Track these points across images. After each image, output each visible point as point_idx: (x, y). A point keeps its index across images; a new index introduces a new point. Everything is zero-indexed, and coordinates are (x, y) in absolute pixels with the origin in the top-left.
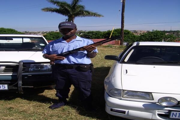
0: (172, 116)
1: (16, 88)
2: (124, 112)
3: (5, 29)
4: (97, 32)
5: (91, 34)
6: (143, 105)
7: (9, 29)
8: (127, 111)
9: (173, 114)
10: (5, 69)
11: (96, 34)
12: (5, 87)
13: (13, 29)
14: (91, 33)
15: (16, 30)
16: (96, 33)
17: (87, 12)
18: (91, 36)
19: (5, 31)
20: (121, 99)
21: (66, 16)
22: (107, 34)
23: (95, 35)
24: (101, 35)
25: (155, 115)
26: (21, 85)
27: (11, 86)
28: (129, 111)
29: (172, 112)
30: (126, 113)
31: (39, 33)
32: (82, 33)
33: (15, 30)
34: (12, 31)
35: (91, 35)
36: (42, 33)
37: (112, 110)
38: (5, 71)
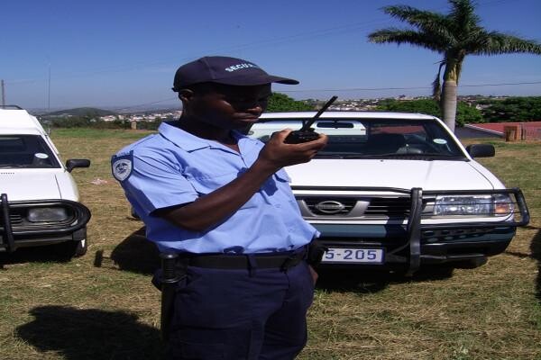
1: (405, 260)
5: (514, 108)
10: (369, 208)
11: (530, 106)
12: (375, 255)
13: (282, 93)
14: (514, 103)
15: (289, 97)
16: (532, 104)
18: (516, 114)
23: (529, 109)
26: (418, 253)
27: (390, 254)
31: (349, 103)
32: (482, 103)
33: (286, 96)
34: (278, 98)
35: (515, 110)
36: (358, 102)
38: (369, 213)
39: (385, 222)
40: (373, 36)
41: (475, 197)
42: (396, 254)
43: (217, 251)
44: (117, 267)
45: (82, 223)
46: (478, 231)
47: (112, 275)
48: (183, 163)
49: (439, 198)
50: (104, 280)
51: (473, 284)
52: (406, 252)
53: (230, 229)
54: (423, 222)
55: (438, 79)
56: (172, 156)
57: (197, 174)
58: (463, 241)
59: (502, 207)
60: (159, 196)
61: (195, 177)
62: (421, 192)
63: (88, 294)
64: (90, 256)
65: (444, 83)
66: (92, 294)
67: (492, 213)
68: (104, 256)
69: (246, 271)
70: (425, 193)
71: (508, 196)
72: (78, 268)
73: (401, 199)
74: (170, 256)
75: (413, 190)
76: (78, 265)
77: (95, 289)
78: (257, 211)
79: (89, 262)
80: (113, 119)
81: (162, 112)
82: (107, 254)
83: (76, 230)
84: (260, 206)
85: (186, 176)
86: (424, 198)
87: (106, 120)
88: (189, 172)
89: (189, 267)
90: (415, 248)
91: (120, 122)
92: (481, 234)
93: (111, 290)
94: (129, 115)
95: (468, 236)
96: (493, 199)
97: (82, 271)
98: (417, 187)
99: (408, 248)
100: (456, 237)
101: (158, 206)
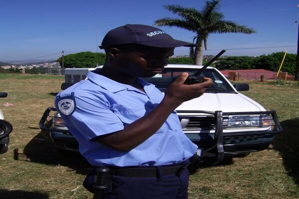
1: (214, 155)
3: (93, 54)
4: (244, 57)
10: (189, 123)
11: (241, 61)
14: (232, 59)
17: (230, 24)
18: (233, 65)
19: (93, 57)
21: (194, 31)
22: (259, 61)
23: (240, 63)
24: (249, 64)
26: (222, 151)
27: (206, 152)
35: (233, 63)
38: (189, 126)
39: (199, 132)
41: (251, 116)
42: (209, 152)
43: (137, 165)
44: (29, 160)
45: (7, 133)
46: (255, 136)
47: (27, 165)
48: (111, 101)
49: (230, 116)
50: (23, 169)
51: (248, 167)
52: (215, 150)
53: (145, 148)
54: (224, 131)
56: (103, 96)
57: (122, 110)
58: (246, 142)
59: (266, 122)
60: (98, 126)
61: (119, 111)
62: (221, 113)
63: (14, 179)
64: (10, 152)
66: (16, 179)
67: (261, 126)
68: (19, 152)
69: (155, 178)
70: (224, 114)
71: (269, 115)
72: (5, 161)
73: (208, 118)
74: (104, 170)
75: (216, 112)
76: (4, 159)
77: (18, 175)
78: (163, 135)
79: (11, 156)
80: (9, 67)
81: (37, 64)
82: (21, 151)
83: (3, 138)
84: (165, 132)
85: (113, 111)
86: (223, 116)
87: (5, 68)
88: (116, 108)
89: (114, 176)
90: (220, 148)
91: (13, 69)
92: (256, 139)
93: (28, 176)
94: (18, 66)
95: (249, 140)
96: (261, 117)
97: (7, 163)
98: (218, 110)
99: (216, 148)
100: (242, 141)
101: (98, 134)
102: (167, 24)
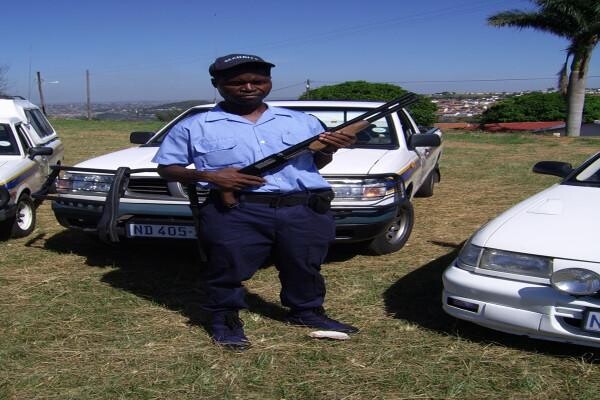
0: (591, 325)
2: (474, 308)
3: (368, 85)
6: (521, 292)
7: (380, 85)
8: (481, 303)
9: (594, 318)
13: (396, 85)
19: (369, 92)
20: (473, 272)
25: (549, 318)
28: (487, 304)
29: (591, 314)
30: (480, 309)
33: (399, 88)
34: (389, 90)
36: (500, 96)
37: (451, 301)
40: (493, 19)
55: (565, 69)
59: (370, 191)
65: (571, 74)
67: (359, 197)
96: (364, 183)
102: (513, 23)
